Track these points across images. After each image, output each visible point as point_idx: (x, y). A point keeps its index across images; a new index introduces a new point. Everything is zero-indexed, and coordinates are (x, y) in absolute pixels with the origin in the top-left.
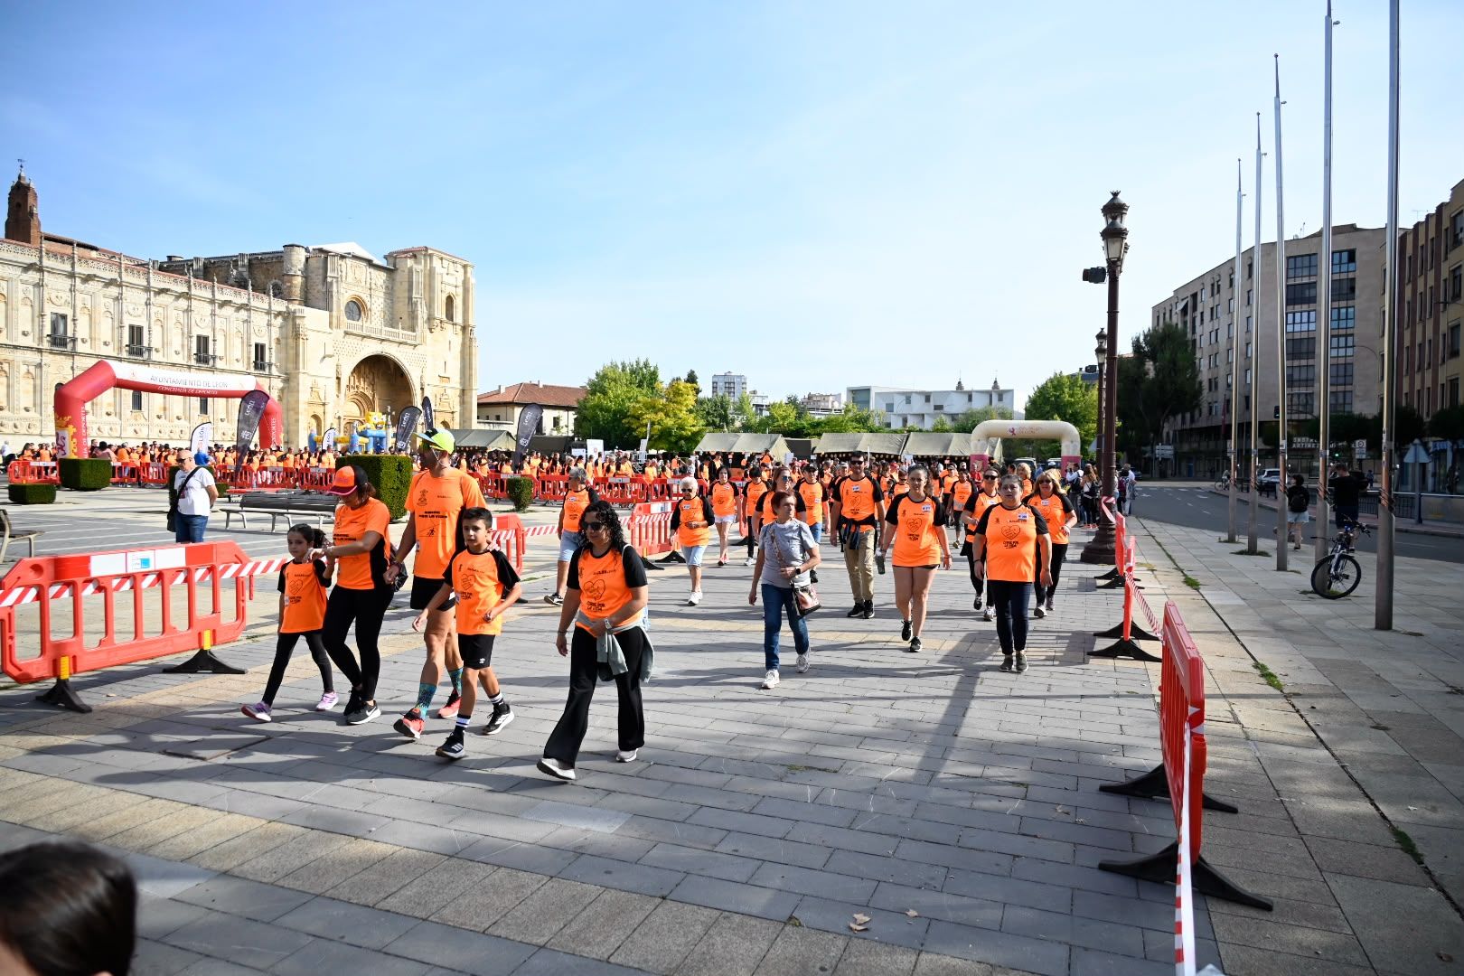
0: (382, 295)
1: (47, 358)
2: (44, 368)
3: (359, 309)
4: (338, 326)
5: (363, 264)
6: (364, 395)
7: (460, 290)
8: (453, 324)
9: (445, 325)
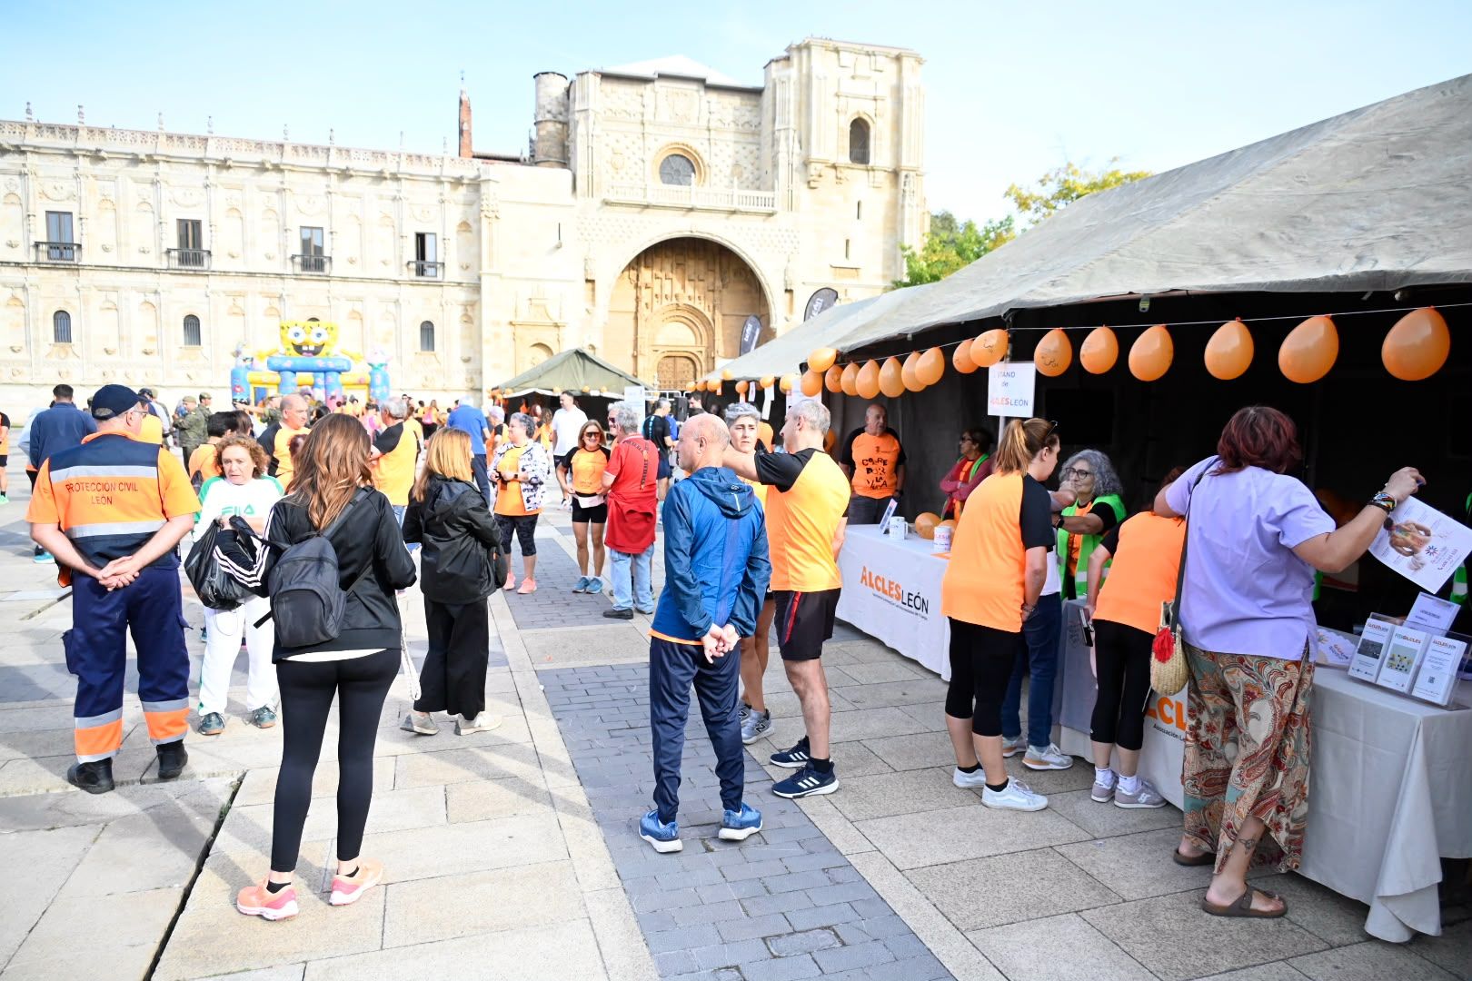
0: (731, 137)
1: (35, 275)
2: (32, 290)
3: (692, 166)
4: (591, 192)
5: (694, 87)
6: (693, 311)
7: (887, 107)
8: (868, 170)
9: (845, 173)
